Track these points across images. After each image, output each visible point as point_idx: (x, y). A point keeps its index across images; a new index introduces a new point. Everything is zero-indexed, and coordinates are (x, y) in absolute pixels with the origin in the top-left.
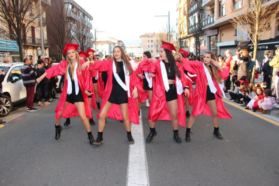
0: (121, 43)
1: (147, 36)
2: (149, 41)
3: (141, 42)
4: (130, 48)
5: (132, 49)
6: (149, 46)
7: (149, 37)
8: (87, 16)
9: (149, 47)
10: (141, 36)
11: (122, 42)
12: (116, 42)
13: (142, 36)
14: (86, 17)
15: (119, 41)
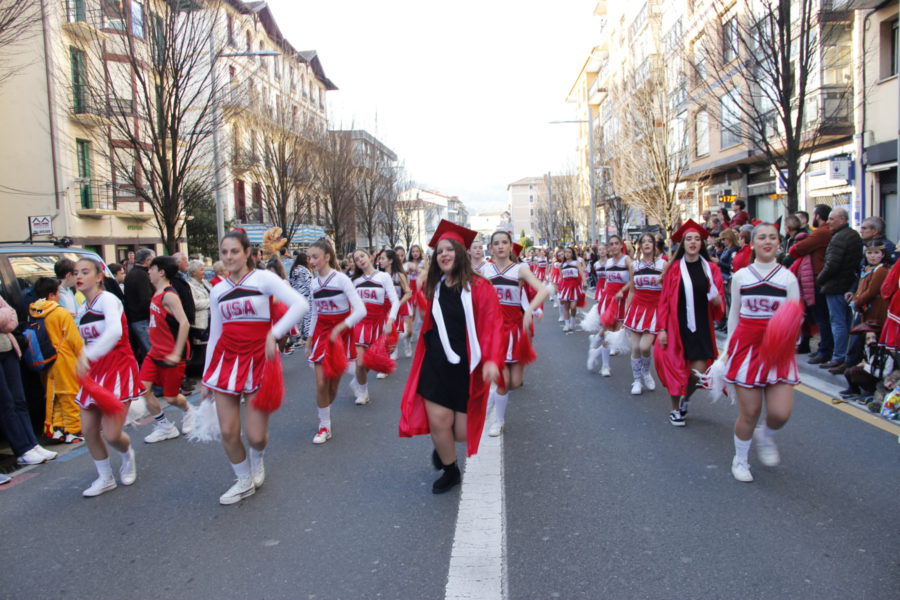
0: (457, 205)
1: (527, 185)
2: (531, 197)
3: (510, 202)
4: (480, 215)
5: (489, 217)
6: (532, 211)
7: (531, 188)
8: (388, 156)
9: (532, 214)
10: (509, 186)
11: (459, 202)
12: (444, 202)
13: (514, 185)
14: (385, 158)
15: (453, 201)
